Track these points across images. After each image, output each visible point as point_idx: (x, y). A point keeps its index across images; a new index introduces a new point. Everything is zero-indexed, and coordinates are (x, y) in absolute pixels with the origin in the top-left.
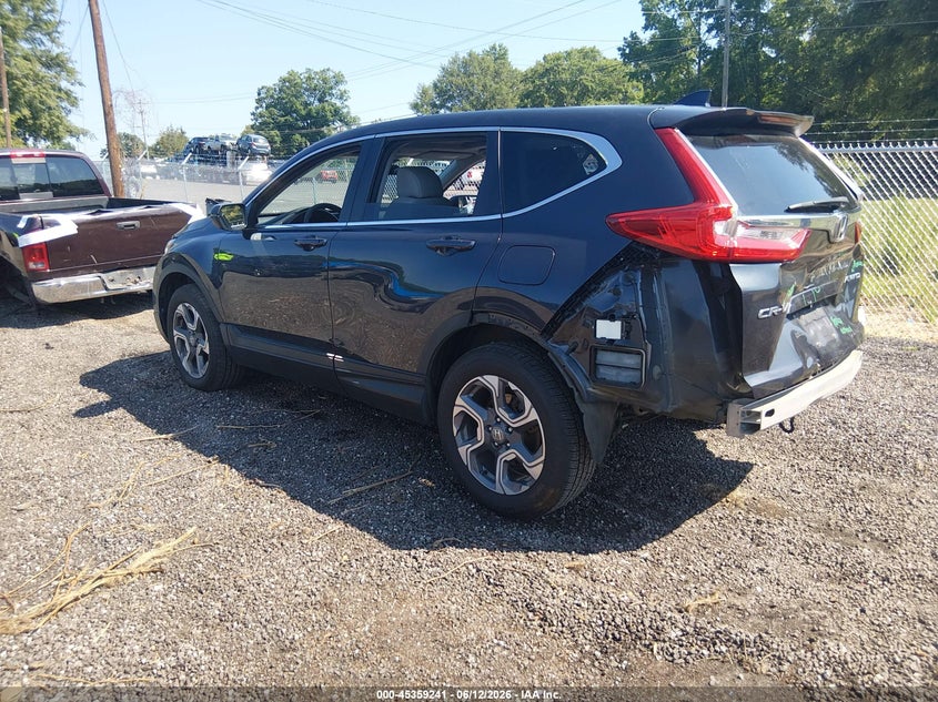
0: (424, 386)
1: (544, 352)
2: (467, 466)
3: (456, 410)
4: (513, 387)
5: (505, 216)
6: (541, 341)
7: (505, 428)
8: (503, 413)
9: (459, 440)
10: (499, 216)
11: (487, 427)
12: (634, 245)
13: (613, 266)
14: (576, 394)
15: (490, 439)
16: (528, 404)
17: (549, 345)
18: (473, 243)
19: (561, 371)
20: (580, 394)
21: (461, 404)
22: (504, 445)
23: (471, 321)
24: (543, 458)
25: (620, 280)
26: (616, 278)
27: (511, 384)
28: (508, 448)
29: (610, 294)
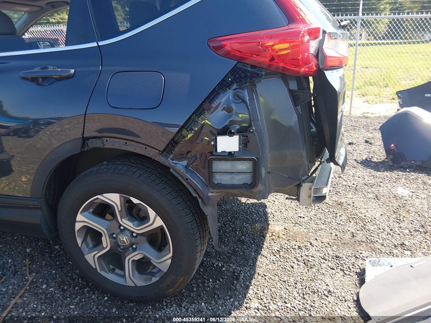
0: (40, 208)
1: (166, 169)
2: (96, 269)
3: (78, 226)
4: (135, 201)
5: (101, 43)
6: (162, 160)
7: (129, 235)
8: (126, 223)
9: (85, 249)
10: (94, 44)
11: (111, 236)
12: (239, 65)
13: (223, 86)
14: (200, 200)
15: (115, 244)
16: (152, 213)
17: (169, 161)
18: (72, 71)
19: (184, 183)
20: (202, 200)
21: (82, 220)
22: (131, 247)
23: (83, 147)
24: (171, 255)
25: (231, 98)
26: (227, 96)
27: (132, 199)
28: (135, 250)
29: (224, 112)
